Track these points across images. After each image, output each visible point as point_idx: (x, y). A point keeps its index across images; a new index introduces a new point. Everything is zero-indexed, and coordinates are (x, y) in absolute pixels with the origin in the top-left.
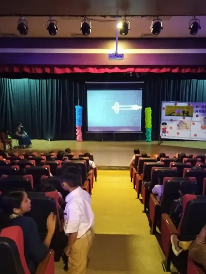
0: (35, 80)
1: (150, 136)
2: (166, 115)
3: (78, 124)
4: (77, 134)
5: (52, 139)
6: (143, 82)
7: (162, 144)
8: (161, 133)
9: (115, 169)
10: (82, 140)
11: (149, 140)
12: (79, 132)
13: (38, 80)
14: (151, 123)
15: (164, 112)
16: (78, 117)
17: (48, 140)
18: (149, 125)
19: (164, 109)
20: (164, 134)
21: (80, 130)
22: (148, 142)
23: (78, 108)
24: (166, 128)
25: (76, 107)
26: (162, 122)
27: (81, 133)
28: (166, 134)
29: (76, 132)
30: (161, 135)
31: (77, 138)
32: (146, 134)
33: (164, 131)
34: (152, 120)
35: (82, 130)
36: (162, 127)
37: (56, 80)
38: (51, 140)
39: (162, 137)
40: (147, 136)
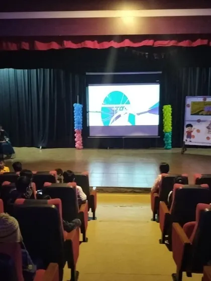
0: (22, 70)
1: (170, 141)
2: (191, 115)
3: (77, 127)
4: (76, 139)
5: (44, 146)
6: (161, 72)
7: (186, 152)
8: (185, 138)
9: (126, 192)
10: (82, 147)
11: (169, 147)
12: (79, 137)
13: (26, 70)
14: (170, 125)
15: (188, 111)
16: (78, 117)
17: (39, 148)
18: (168, 128)
19: (188, 106)
20: (188, 140)
21: (80, 135)
22: (167, 149)
23: (77, 107)
24: (192, 132)
25: (74, 105)
26: (187, 123)
27: (81, 139)
28: (192, 139)
29: (75, 137)
30: (184, 140)
31: (77, 145)
32: (164, 139)
33: (189, 136)
34: (172, 121)
35: (82, 135)
36: (186, 129)
37: (48, 70)
38: (43, 148)
39: (187, 143)
40: (166, 142)
